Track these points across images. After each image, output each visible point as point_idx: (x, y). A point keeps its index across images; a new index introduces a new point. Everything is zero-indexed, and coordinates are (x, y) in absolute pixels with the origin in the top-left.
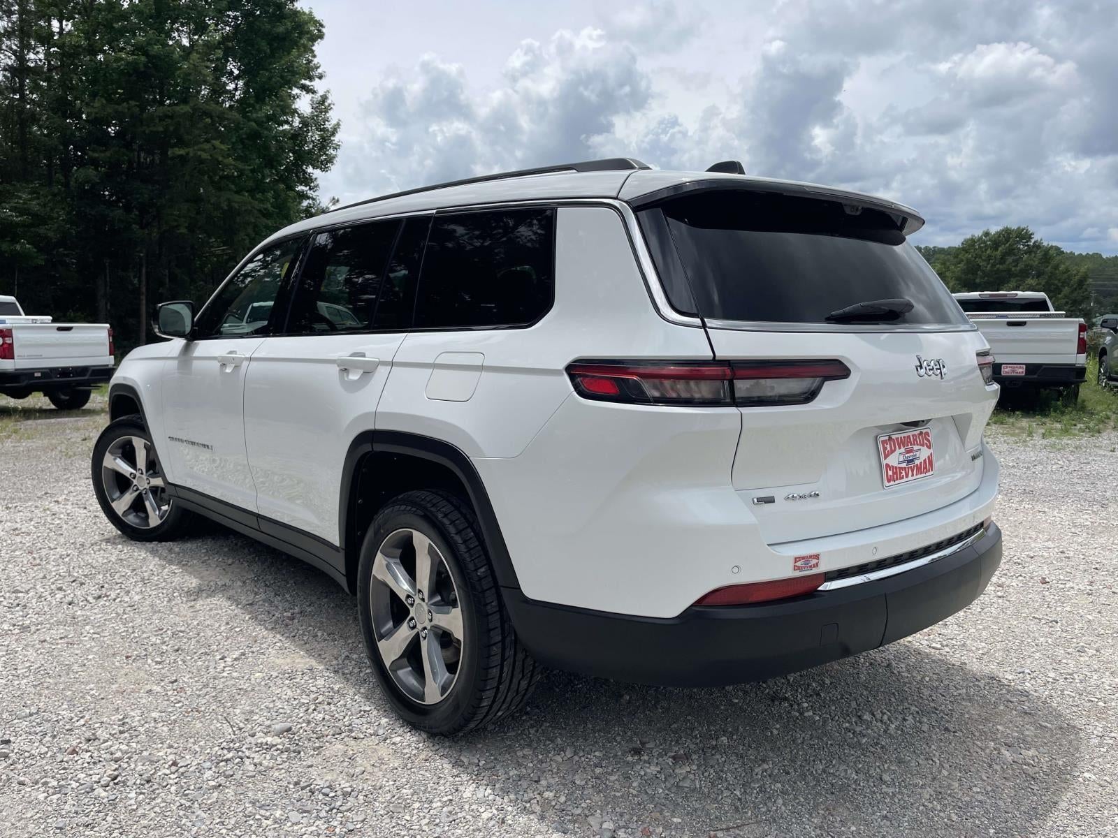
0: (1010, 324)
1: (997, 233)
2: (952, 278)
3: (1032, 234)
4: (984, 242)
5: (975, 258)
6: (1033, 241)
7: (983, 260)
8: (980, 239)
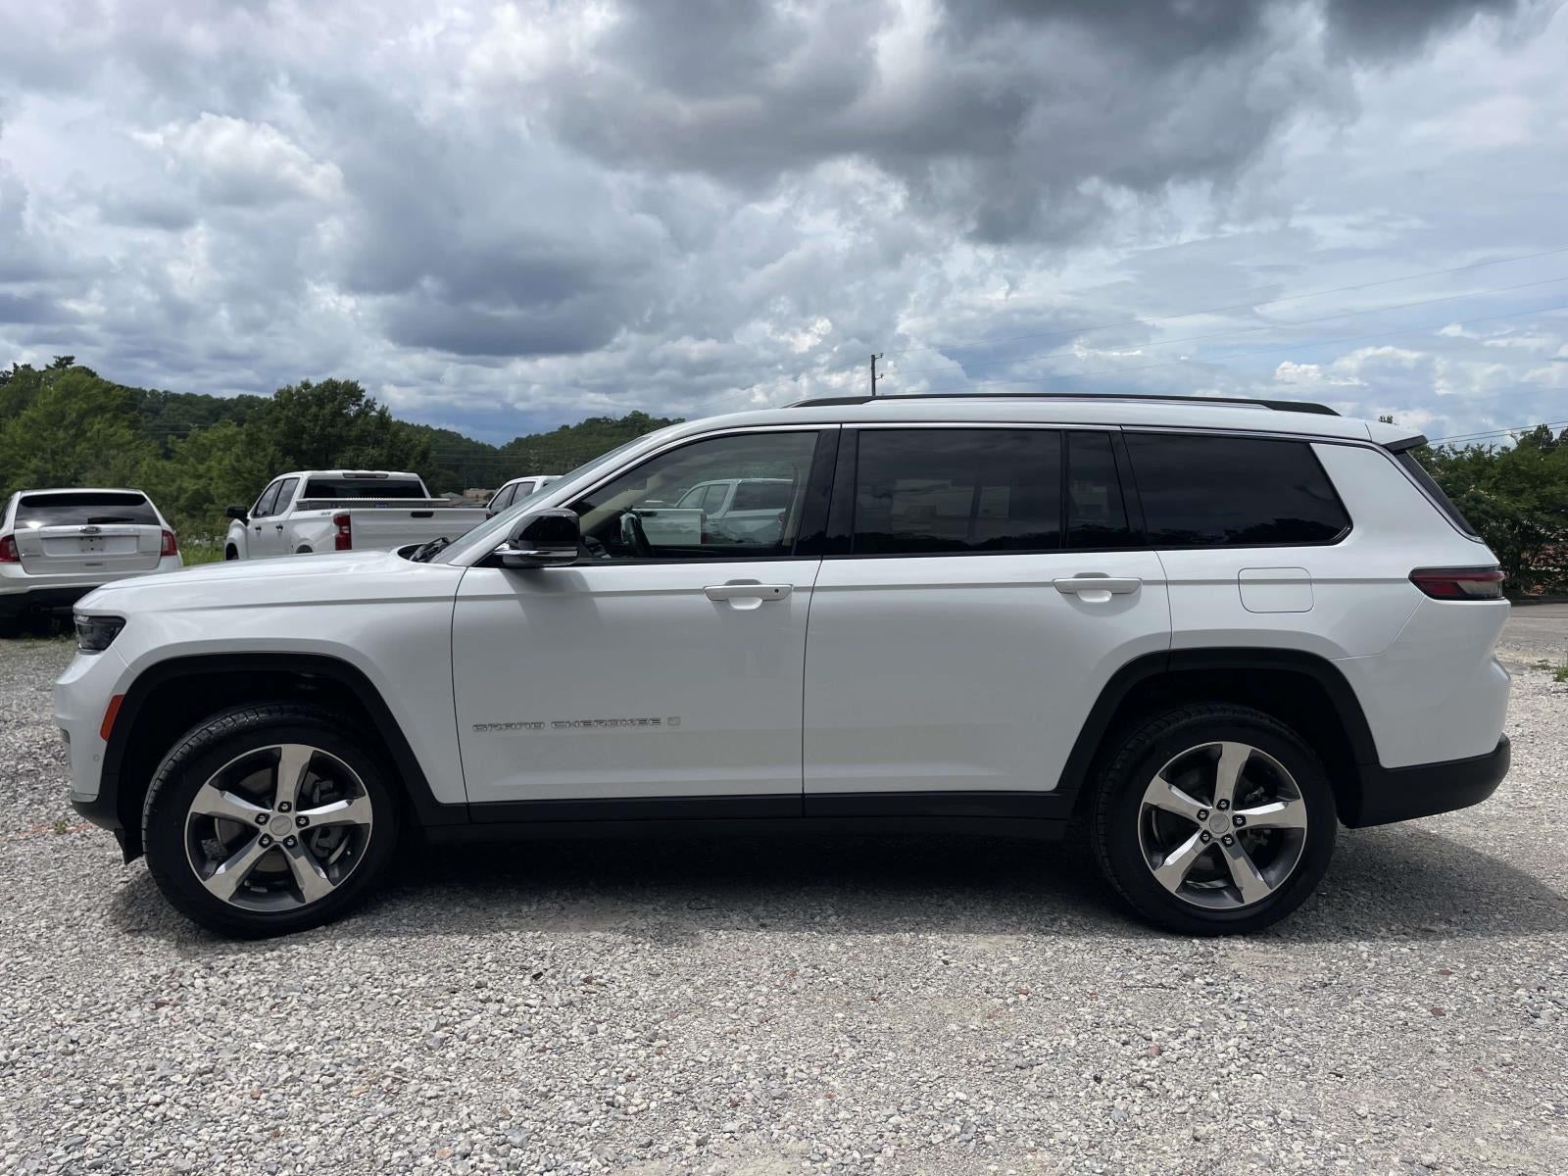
0: (415, 515)
1: (319, 386)
2: (270, 442)
3: (364, 391)
4: (305, 396)
5: (298, 416)
6: (364, 400)
7: (309, 421)
8: (298, 392)
